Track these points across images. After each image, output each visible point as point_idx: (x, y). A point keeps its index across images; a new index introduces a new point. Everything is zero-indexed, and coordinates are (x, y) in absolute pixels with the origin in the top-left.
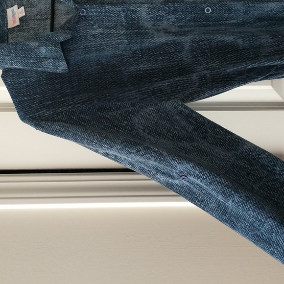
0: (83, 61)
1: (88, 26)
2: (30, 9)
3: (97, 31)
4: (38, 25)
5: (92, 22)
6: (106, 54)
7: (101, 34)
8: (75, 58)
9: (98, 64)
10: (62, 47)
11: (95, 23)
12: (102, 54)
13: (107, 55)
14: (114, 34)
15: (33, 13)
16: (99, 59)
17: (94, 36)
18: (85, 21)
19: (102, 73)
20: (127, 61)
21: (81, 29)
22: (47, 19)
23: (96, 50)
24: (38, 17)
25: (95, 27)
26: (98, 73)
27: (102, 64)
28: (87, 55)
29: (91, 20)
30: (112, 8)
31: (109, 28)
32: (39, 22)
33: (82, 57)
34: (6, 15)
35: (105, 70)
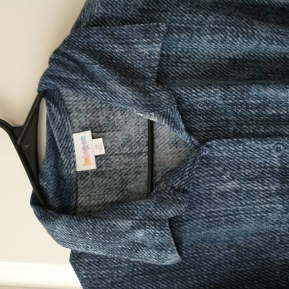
0: (204, 241)
1: (213, 175)
2: (112, 134)
3: (229, 185)
4: (126, 164)
5: (220, 169)
6: (244, 228)
7: (236, 191)
8: (191, 236)
9: (229, 247)
10: (171, 227)
11: (225, 170)
12: (237, 229)
13: (246, 231)
14: (258, 191)
15: (116, 141)
16: (231, 237)
17: (223, 194)
18: (208, 165)
19: (237, 262)
20: (282, 243)
21: (200, 180)
22: (140, 153)
23: (227, 222)
24: (126, 150)
25: (225, 177)
26: (231, 263)
27: (238, 246)
28: (212, 231)
29: (219, 165)
30: (256, 145)
31: (250, 180)
32: (127, 160)
33: (203, 233)
34: (73, 146)
35: (242, 257)
